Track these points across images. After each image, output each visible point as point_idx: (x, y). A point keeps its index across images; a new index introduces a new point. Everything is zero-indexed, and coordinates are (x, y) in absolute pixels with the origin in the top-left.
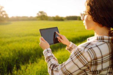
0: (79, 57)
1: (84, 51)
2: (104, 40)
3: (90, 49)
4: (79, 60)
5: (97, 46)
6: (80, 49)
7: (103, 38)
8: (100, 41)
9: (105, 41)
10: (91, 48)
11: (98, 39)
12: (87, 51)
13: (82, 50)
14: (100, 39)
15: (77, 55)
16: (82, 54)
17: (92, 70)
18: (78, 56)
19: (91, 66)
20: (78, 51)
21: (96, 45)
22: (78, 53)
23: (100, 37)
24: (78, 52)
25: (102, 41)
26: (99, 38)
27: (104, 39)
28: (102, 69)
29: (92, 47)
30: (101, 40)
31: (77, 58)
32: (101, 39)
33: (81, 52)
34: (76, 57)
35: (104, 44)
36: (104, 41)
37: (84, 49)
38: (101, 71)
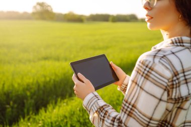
0: (149, 76)
1: (154, 62)
2: (182, 43)
3: (162, 57)
4: (151, 82)
5: (173, 53)
6: (146, 61)
7: (182, 40)
8: (178, 46)
9: (184, 44)
10: (164, 56)
11: (173, 43)
12: (159, 62)
13: (150, 62)
14: (176, 43)
15: (144, 75)
16: (152, 70)
17: (173, 97)
18: (147, 75)
19: (173, 88)
20: (144, 65)
21: (171, 51)
22: (145, 70)
23: (177, 40)
24: (145, 67)
25: (181, 46)
26: (174, 41)
27: (184, 41)
28: (189, 94)
29: (165, 54)
30: (179, 44)
31: (147, 79)
32: (178, 41)
33: (150, 65)
34: (145, 77)
35: (184, 49)
36: (183, 46)
37: (154, 59)
38: (188, 97)
